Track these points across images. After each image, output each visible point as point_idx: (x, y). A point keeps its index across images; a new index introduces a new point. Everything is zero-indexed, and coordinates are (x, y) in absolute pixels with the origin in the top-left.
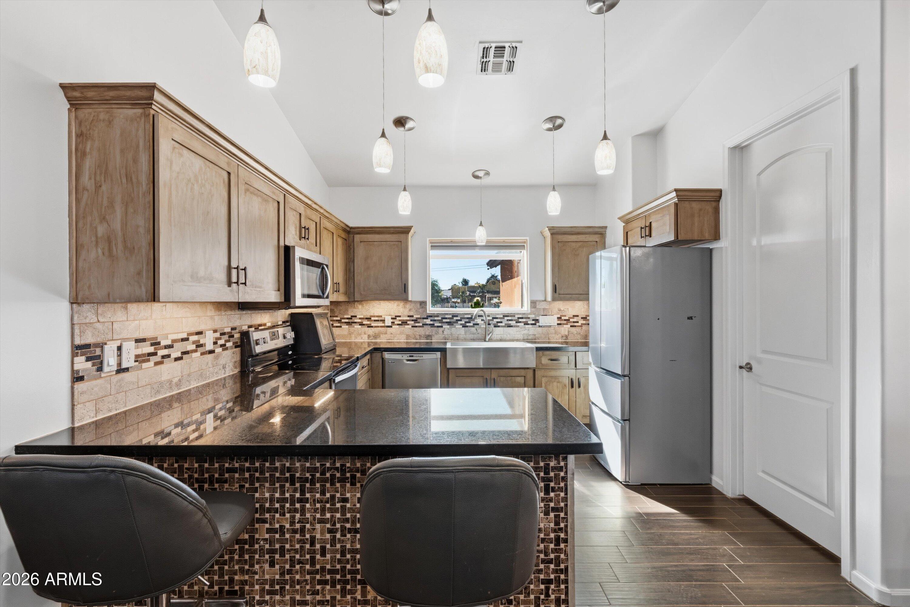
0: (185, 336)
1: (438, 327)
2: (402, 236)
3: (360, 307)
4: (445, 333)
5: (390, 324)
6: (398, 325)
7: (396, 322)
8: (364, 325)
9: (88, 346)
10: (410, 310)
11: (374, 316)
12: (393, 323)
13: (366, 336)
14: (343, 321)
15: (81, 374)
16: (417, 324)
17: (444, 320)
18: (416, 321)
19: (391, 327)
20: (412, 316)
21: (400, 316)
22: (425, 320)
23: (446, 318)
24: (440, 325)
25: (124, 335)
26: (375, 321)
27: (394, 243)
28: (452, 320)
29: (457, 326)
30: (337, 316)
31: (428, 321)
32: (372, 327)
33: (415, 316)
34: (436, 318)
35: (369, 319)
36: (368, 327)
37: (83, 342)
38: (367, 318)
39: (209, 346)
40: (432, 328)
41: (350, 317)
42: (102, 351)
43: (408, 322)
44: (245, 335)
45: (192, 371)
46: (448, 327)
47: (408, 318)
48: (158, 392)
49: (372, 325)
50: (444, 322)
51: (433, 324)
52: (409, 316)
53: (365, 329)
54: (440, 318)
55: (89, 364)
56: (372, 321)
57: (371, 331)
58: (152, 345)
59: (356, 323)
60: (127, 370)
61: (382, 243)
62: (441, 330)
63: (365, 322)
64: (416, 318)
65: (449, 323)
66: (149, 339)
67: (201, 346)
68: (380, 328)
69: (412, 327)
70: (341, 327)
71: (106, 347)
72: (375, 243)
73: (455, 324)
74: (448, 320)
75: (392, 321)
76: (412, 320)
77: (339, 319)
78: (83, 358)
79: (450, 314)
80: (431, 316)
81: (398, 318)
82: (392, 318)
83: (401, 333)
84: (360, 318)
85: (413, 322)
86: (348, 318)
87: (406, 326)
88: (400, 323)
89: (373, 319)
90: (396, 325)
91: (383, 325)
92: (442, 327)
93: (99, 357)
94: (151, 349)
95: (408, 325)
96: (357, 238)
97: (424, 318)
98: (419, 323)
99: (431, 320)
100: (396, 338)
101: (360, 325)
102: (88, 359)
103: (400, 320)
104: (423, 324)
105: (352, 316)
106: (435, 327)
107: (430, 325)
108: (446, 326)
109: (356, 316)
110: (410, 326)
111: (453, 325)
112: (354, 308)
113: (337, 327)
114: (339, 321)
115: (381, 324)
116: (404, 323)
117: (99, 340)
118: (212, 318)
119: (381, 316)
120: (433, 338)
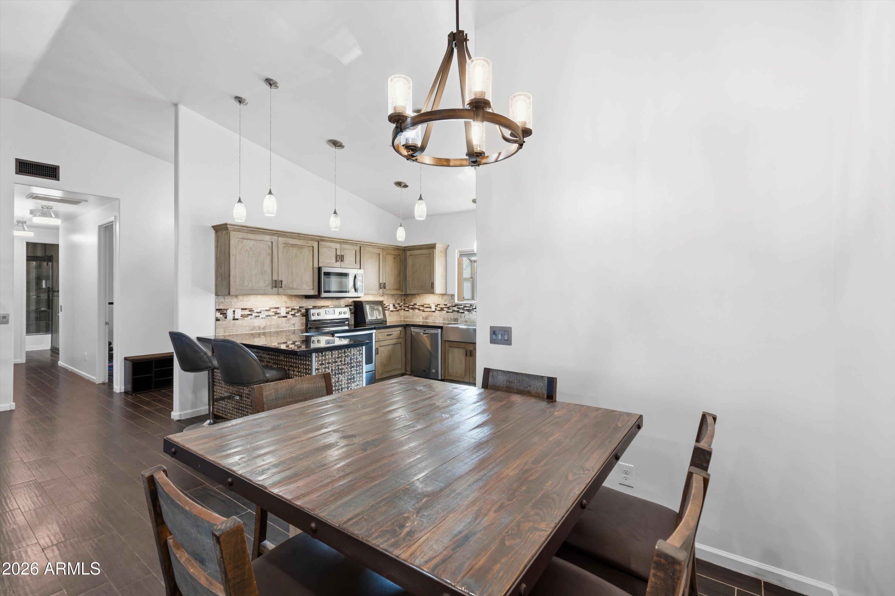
0: (268, 309)
1: (462, 313)
2: (432, 250)
3: (418, 298)
4: (466, 317)
5: (434, 310)
6: (439, 310)
7: (438, 309)
8: (420, 310)
9: (221, 310)
10: (445, 300)
11: (426, 304)
12: (436, 309)
13: (421, 318)
14: (410, 307)
15: (218, 319)
16: (449, 311)
17: (465, 308)
18: (448, 308)
19: (435, 312)
20: (447, 305)
21: (439, 305)
22: (454, 308)
23: (466, 307)
24: (462, 311)
25: (236, 307)
26: (426, 307)
27: (427, 255)
28: (470, 309)
29: (473, 313)
30: (407, 304)
31: (455, 309)
32: (425, 311)
33: (448, 305)
34: (460, 307)
35: (423, 306)
36: (423, 311)
37: (219, 308)
38: (422, 306)
39: (284, 314)
40: (458, 314)
41: (413, 304)
42: (227, 312)
43: (444, 309)
44: (307, 310)
45: (272, 323)
46: (468, 313)
47: (444, 306)
48: (252, 330)
49: (425, 310)
50: (465, 310)
51: (459, 311)
52: (445, 305)
53: (421, 312)
54: (462, 307)
55: (222, 316)
56: (424, 307)
57: (424, 314)
58: (250, 311)
59: (416, 308)
60: (237, 319)
61: (421, 255)
62: (463, 315)
63: (421, 308)
64: (449, 306)
65: (468, 310)
66: (248, 309)
67: (278, 314)
68: (429, 313)
69: (447, 312)
70: (408, 311)
71: (228, 310)
72: (418, 256)
73: (472, 311)
74: (467, 308)
75: (435, 307)
76: (447, 308)
77: (407, 305)
78: (219, 313)
79: (469, 304)
80: (457, 305)
81: (439, 306)
82: (435, 306)
83: (440, 316)
84: (418, 306)
85: (447, 309)
86: (412, 305)
87: (443, 312)
88: (440, 309)
89: (425, 306)
90: (437, 310)
91: (430, 310)
92: (464, 313)
93: (225, 314)
94: (250, 313)
95: (444, 311)
96: (408, 253)
97: (453, 306)
98: (450, 309)
99: (458, 308)
100: (437, 320)
101: (418, 310)
102: (221, 314)
103: (440, 308)
104: (453, 311)
105: (414, 304)
106: (460, 313)
107: (457, 311)
108: (466, 313)
109: (416, 304)
110: (445, 312)
111: (470, 312)
112: (415, 298)
113: (407, 311)
114: (408, 307)
115: (429, 310)
116: (442, 309)
117: (225, 308)
118: (286, 302)
119: (429, 304)
120: (459, 321)
